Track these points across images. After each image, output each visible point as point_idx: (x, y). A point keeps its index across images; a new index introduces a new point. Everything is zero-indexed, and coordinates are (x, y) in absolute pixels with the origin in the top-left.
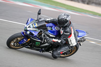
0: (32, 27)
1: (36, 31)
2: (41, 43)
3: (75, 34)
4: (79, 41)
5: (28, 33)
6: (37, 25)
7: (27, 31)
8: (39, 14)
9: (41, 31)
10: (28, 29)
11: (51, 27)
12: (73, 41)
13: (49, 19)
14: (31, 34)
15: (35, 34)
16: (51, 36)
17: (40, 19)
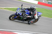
0: (19, 11)
1: (21, 13)
2: (23, 18)
3: (37, 14)
4: (38, 17)
5: (18, 14)
6: (21, 11)
7: (17, 13)
8: (22, 6)
9: (23, 13)
10: (18, 12)
11: (27, 11)
12: (36, 17)
13: (26, 8)
14: (19, 14)
15: (21, 14)
16: (27, 15)
17: (22, 8)
